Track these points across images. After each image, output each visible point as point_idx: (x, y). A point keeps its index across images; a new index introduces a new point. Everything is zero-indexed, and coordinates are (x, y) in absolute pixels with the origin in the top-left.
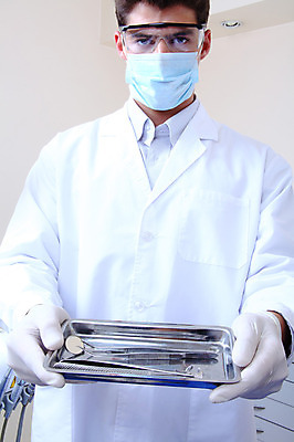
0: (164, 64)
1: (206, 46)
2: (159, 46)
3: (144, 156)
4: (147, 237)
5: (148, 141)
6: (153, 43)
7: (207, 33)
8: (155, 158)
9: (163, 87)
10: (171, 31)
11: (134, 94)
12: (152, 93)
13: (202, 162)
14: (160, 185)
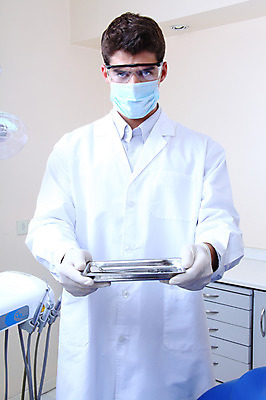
0: (136, 90)
1: (164, 73)
2: (132, 78)
3: (126, 150)
4: (131, 204)
5: (128, 139)
6: (128, 75)
7: (165, 65)
8: (133, 151)
9: (135, 105)
10: (140, 68)
11: (116, 108)
12: (129, 109)
13: (164, 153)
14: (137, 169)
